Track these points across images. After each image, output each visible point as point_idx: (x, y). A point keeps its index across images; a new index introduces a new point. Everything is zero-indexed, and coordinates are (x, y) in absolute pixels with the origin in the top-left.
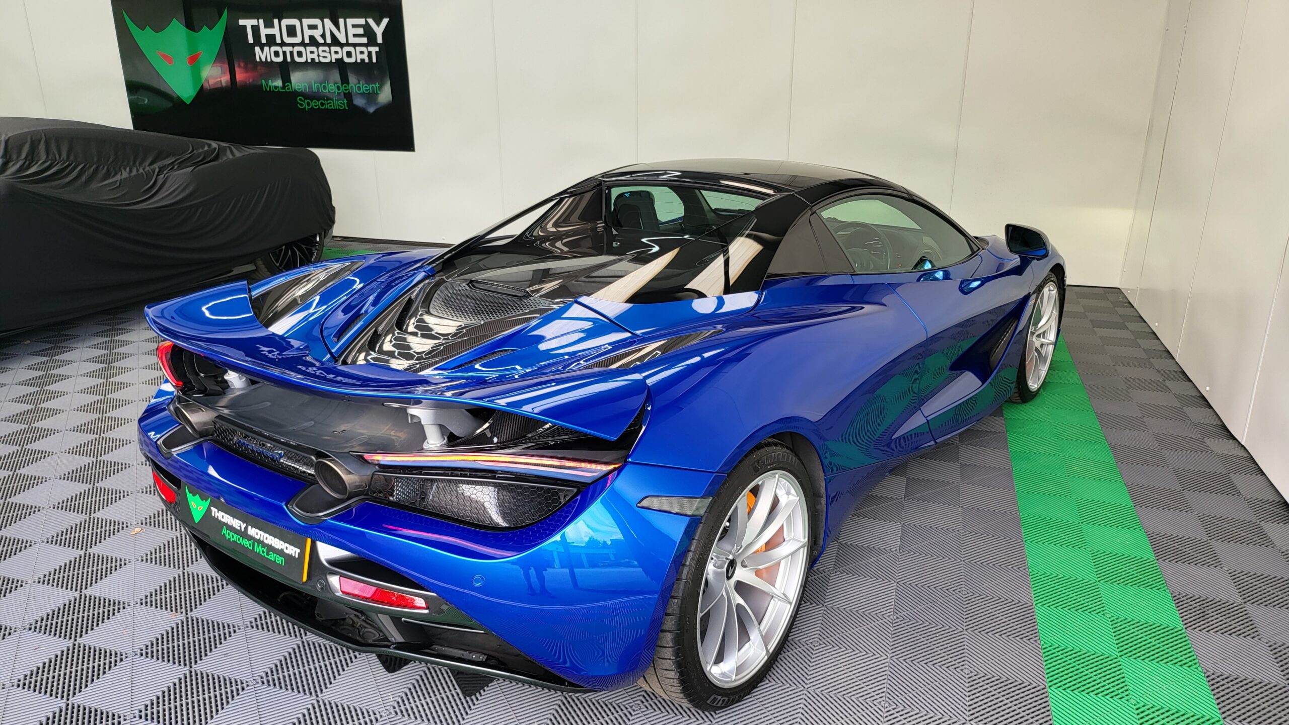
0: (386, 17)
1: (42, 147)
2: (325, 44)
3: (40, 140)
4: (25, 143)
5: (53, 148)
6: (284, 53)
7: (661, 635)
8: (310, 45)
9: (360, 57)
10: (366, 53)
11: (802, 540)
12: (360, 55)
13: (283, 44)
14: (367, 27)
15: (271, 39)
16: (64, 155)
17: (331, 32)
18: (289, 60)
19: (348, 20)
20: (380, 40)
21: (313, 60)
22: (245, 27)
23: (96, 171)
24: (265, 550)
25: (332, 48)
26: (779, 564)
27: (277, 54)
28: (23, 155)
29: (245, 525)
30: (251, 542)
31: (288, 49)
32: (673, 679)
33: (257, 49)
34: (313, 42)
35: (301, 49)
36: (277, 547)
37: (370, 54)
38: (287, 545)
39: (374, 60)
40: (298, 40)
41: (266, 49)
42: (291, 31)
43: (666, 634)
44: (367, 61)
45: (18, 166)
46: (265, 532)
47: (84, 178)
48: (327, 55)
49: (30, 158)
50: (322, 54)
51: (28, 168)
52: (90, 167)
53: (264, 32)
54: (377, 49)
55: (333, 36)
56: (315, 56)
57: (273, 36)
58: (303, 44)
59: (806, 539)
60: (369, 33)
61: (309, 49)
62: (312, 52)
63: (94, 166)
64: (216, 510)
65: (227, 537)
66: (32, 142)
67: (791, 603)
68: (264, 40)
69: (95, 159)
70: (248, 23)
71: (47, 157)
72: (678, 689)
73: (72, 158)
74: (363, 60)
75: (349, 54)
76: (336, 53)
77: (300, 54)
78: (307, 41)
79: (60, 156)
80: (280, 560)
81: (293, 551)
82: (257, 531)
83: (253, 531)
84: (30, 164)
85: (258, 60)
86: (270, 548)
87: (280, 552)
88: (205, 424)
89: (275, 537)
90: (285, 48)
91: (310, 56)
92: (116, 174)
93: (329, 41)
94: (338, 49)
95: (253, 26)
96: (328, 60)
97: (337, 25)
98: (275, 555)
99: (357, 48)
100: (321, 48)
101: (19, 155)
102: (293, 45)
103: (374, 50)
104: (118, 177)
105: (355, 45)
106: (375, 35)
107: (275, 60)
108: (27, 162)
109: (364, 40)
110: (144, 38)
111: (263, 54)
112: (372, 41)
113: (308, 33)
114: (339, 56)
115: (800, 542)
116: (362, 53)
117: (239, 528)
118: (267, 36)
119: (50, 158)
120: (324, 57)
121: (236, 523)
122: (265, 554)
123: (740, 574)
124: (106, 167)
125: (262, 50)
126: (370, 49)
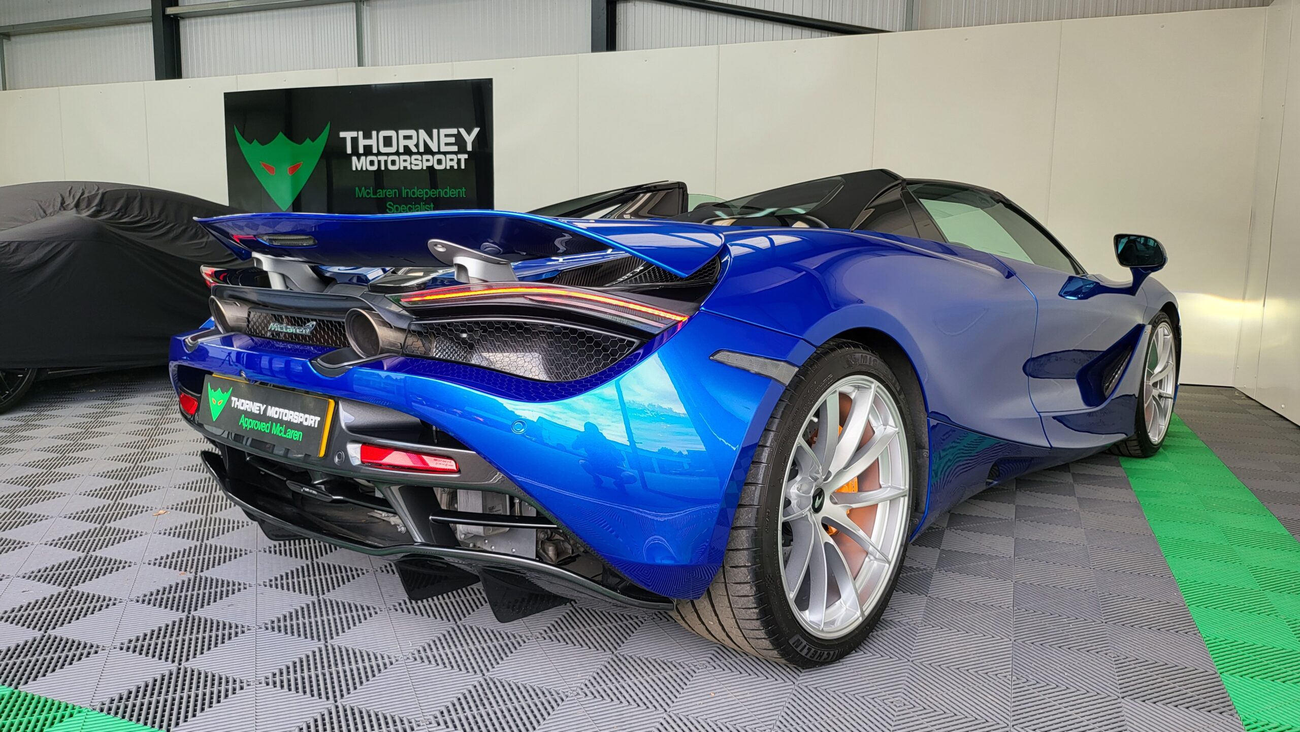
0: (477, 126)
1: (136, 204)
2: (418, 153)
3: (136, 198)
4: (121, 198)
5: (147, 205)
6: (379, 162)
7: (735, 533)
8: (402, 154)
9: (449, 164)
10: (456, 161)
11: (903, 487)
12: (449, 162)
13: (379, 153)
14: (459, 137)
15: (368, 150)
16: (156, 213)
17: (425, 142)
18: (383, 168)
19: (441, 130)
20: (469, 148)
21: (405, 167)
22: (345, 139)
23: (184, 231)
24: (283, 430)
25: (424, 156)
26: (875, 506)
27: (372, 163)
28: (117, 209)
29: (265, 406)
30: (269, 425)
31: (382, 158)
32: (748, 596)
33: (354, 159)
34: (408, 151)
35: (395, 158)
36: (295, 421)
37: (459, 161)
38: (307, 416)
39: (463, 167)
40: (393, 149)
41: (363, 158)
42: (388, 141)
43: (740, 531)
44: (456, 167)
45: (111, 215)
46: (285, 408)
47: (172, 235)
48: (419, 162)
49: (123, 211)
50: (414, 162)
51: (120, 218)
52: (179, 227)
53: (362, 142)
54: (466, 156)
55: (426, 144)
56: (407, 164)
57: (370, 147)
58: (397, 153)
59: (907, 487)
60: (460, 141)
61: (403, 157)
62: (405, 161)
63: (184, 227)
64: (236, 399)
65: (244, 425)
66: (128, 198)
67: (890, 563)
68: (361, 151)
69: (185, 221)
70: (347, 135)
71: (140, 213)
72: (754, 613)
73: (163, 216)
74: (452, 167)
75: (439, 162)
76: (428, 160)
77: (393, 163)
78: (401, 150)
79: (152, 214)
80: (297, 435)
81: (312, 421)
82: (277, 409)
83: (273, 412)
84: (122, 216)
85: (354, 169)
86: (289, 425)
87: (299, 427)
88: (238, 319)
89: (294, 411)
90: (380, 158)
91: (403, 164)
92: (203, 237)
93: (422, 149)
94: (429, 157)
95: (352, 138)
96: (419, 168)
97: (431, 136)
98: (293, 431)
99: (447, 156)
100: (414, 157)
101: (114, 206)
102: (388, 154)
103: (463, 157)
104: (205, 240)
105: (445, 153)
106: (465, 142)
107: (371, 168)
108: (120, 214)
109: (455, 148)
110: (251, 151)
111: (358, 164)
112: (462, 149)
113: (403, 143)
114: (430, 164)
115: (900, 489)
116: (452, 160)
117: (258, 412)
118: (365, 147)
119: (142, 214)
120: (416, 165)
121: (255, 407)
122: (282, 434)
123: (830, 509)
124: (194, 230)
125: (359, 160)
126: (460, 156)
